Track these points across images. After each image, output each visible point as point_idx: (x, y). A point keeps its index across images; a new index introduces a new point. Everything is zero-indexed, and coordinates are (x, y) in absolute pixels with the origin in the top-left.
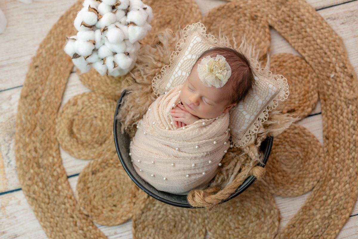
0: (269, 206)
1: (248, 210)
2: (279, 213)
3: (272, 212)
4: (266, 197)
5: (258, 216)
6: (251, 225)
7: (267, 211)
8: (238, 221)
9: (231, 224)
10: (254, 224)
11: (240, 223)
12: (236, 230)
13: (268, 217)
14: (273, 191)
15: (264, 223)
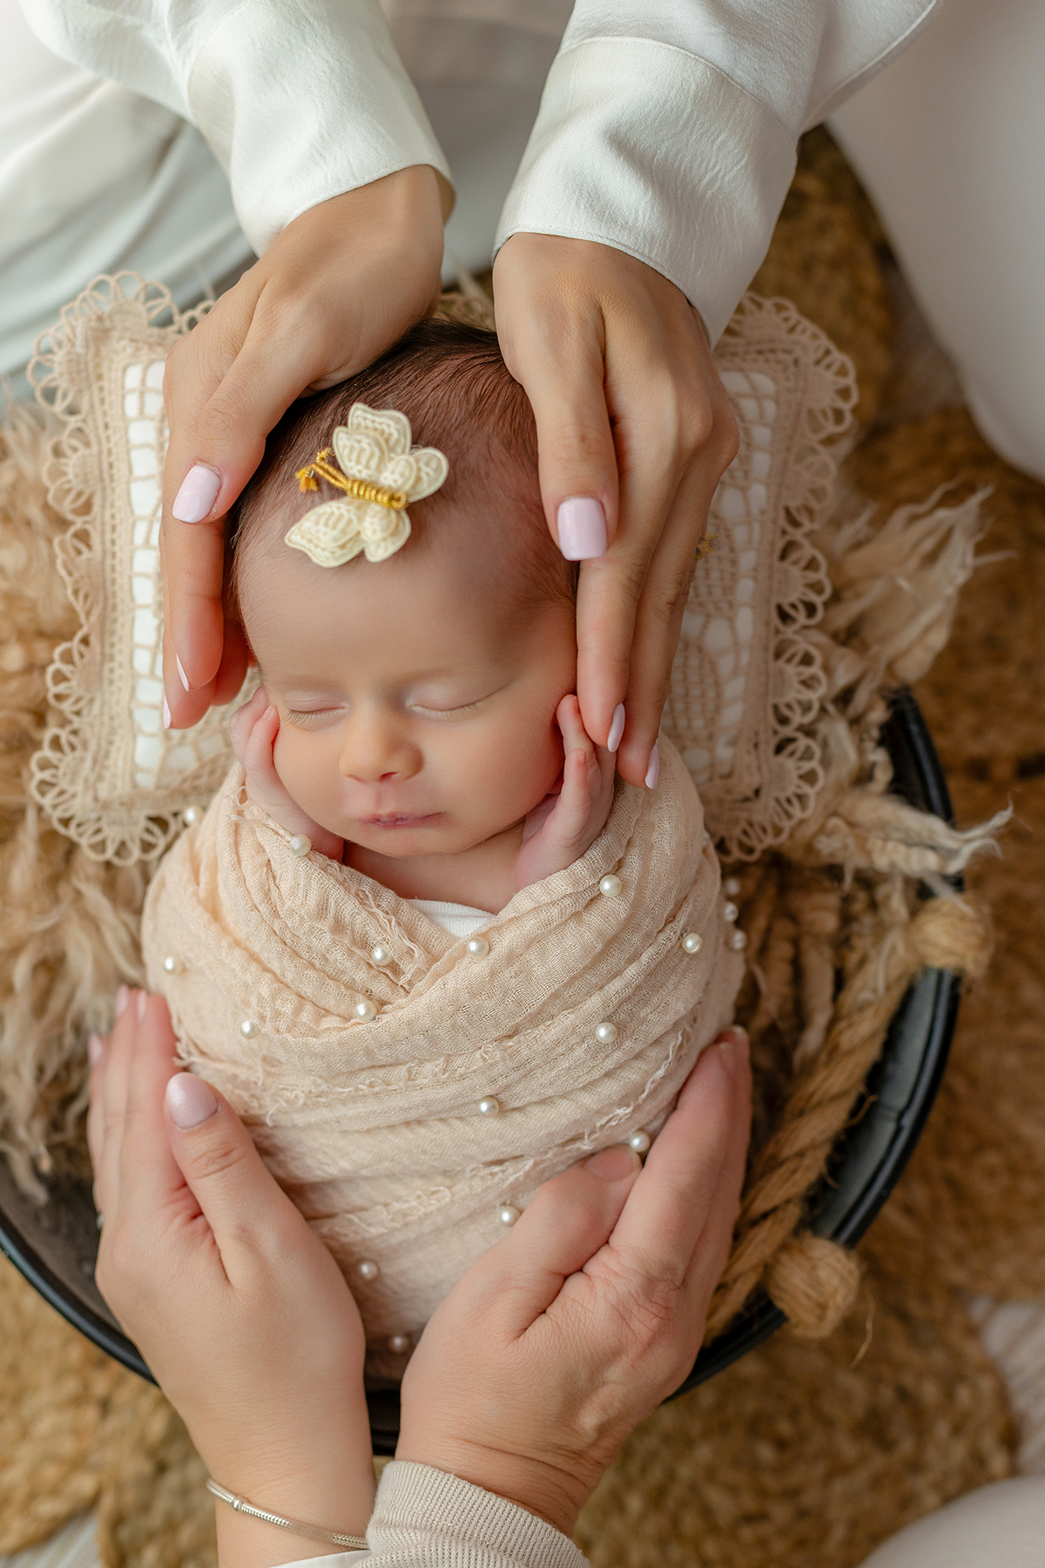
0: (938, 1358)
1: (814, 1393)
2: (1003, 1397)
3: (963, 1394)
4: (915, 1307)
5: (874, 1429)
6: (839, 1487)
7: (930, 1392)
8: (755, 1467)
9: (716, 1497)
10: (861, 1477)
11: (770, 1482)
12: (747, 1533)
13: (942, 1429)
14: (957, 1275)
15: (915, 1466)
